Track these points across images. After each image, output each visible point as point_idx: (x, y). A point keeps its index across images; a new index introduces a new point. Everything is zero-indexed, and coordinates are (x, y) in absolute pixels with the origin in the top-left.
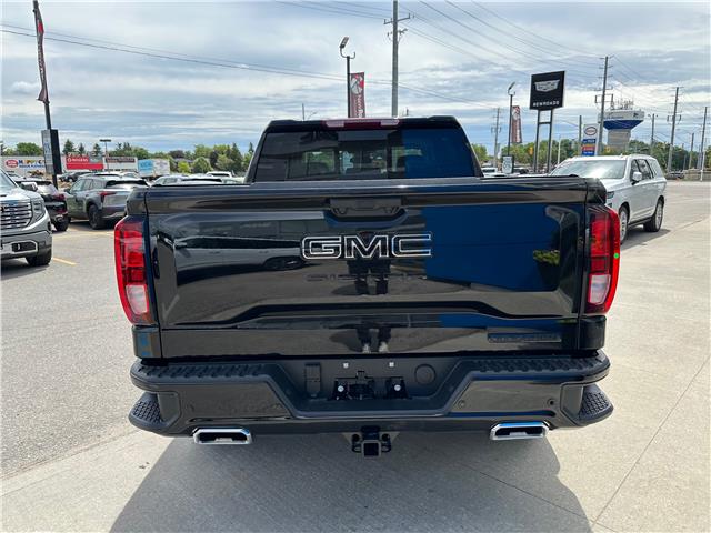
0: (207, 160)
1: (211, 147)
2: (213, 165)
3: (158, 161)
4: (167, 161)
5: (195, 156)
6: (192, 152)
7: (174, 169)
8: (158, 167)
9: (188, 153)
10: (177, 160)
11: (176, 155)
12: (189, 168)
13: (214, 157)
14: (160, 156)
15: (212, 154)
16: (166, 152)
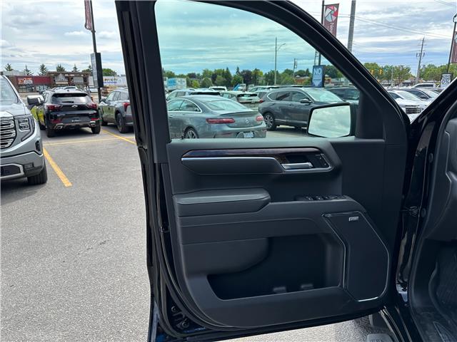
0: (210, 79)
1: (213, 70)
2: (213, 83)
3: (179, 79)
4: (185, 80)
5: (203, 77)
6: (201, 74)
7: (189, 85)
8: (179, 83)
9: (199, 75)
10: (192, 79)
11: (192, 76)
12: (199, 85)
13: (214, 76)
14: (182, 76)
15: (213, 75)
16: (186, 74)
